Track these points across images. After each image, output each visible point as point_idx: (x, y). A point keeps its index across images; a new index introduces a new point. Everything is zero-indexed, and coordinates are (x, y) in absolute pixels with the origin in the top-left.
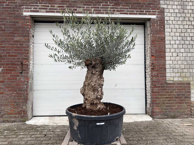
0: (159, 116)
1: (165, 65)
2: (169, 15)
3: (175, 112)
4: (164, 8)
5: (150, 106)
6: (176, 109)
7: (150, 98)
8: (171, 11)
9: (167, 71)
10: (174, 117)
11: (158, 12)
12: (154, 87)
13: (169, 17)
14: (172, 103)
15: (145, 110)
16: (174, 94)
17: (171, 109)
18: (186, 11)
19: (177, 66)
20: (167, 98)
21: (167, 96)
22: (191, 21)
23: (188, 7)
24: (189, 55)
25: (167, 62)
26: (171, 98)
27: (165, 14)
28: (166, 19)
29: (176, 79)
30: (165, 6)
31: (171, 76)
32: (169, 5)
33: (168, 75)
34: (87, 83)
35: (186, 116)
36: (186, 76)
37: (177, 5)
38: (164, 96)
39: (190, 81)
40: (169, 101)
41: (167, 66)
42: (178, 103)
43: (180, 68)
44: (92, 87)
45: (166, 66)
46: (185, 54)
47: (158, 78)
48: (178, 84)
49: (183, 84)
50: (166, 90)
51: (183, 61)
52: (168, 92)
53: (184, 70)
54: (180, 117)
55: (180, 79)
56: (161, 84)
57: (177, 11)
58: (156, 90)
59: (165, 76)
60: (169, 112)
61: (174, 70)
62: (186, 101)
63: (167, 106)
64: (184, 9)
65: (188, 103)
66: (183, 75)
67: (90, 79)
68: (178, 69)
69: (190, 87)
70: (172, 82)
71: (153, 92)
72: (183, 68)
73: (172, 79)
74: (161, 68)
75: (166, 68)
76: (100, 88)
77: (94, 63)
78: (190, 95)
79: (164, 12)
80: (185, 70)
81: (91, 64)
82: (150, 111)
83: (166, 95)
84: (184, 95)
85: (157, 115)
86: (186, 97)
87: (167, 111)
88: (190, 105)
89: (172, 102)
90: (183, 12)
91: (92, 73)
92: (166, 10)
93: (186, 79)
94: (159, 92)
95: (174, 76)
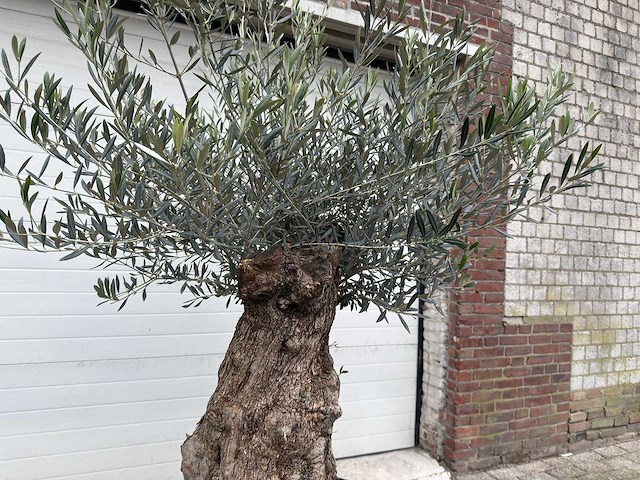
0: (474, 460)
1: (501, 253)
2: (527, 55)
3: (521, 436)
4: (512, 26)
5: (441, 418)
6: (527, 425)
7: (441, 385)
8: (535, 42)
9: (511, 277)
10: (518, 459)
11: (494, 36)
12: (464, 342)
13: (527, 63)
14: (515, 405)
16: (525, 370)
17: (512, 426)
18: (576, 54)
19: (540, 260)
20: (501, 385)
21: (504, 378)
22: (589, 95)
23: (584, 42)
24: (577, 219)
25: (511, 245)
26: (517, 383)
27: (516, 48)
28: (515, 70)
29: (533, 311)
30: (516, 19)
31: (519, 300)
32: (529, 16)
33: (510, 293)
34: (235, 413)
35: (553, 449)
36: (563, 298)
37: (552, 24)
38: (495, 380)
39: (572, 318)
40: (507, 395)
41: (511, 260)
42: (535, 400)
43: (547, 269)
44: (278, 442)
45: (505, 257)
46: (563, 217)
47: (477, 304)
48: (538, 328)
49: (551, 328)
50: (500, 352)
51: (558, 242)
52: (506, 362)
53: (558, 276)
54: (537, 453)
55: (546, 311)
56: (487, 332)
57: (550, 46)
58: (468, 354)
59: (501, 299)
60: (507, 437)
61: (531, 272)
62: (558, 393)
63: (501, 418)
64: (571, 45)
65: (562, 398)
66: (554, 293)
68: (541, 270)
69: (570, 341)
70: (519, 322)
71: (454, 363)
72: (557, 266)
73: (521, 310)
74: (490, 266)
75: (507, 266)
76: (322, 441)
77: (307, 282)
78: (569, 368)
79: (510, 43)
80: (562, 278)
81: (286, 290)
82: (439, 440)
83: (498, 374)
84: (553, 368)
85: (465, 456)
86: (557, 379)
87: (497, 438)
88: (566, 407)
89: (517, 398)
90: (568, 57)
91: (283, 348)
92: (520, 37)
93: (561, 311)
94: (476, 365)
95: (527, 300)
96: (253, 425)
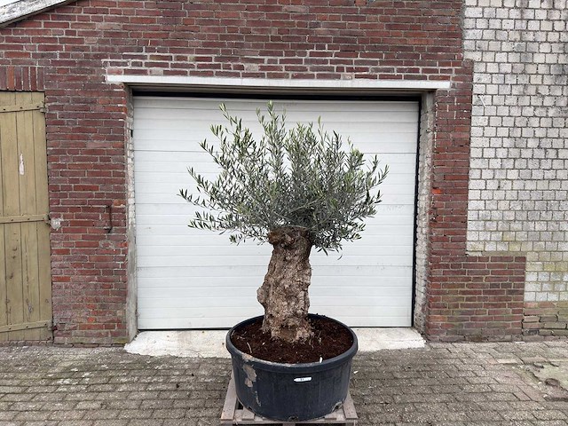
0: (443, 336)
1: (464, 211)
2: (485, 79)
3: (482, 326)
4: (472, 62)
5: (423, 310)
6: (486, 319)
7: (422, 290)
8: (492, 68)
9: (471, 226)
10: (479, 339)
11: (457, 71)
12: (435, 266)
13: (486, 84)
14: (476, 306)
15: (410, 317)
16: (484, 285)
17: (473, 319)
18: (531, 69)
19: (496, 215)
20: (464, 293)
21: (466, 289)
22: (543, 97)
23: (539, 58)
24: (530, 186)
25: (472, 205)
26: (475, 293)
27: (476, 76)
28: (475, 91)
29: (490, 248)
30: (476, 56)
31: (478, 240)
32: (488, 51)
33: (470, 236)
34: (272, 280)
35: (508, 337)
36: (517, 239)
37: (508, 52)
38: (459, 289)
39: (526, 253)
40: (468, 299)
41: (471, 215)
42: (493, 305)
43: (503, 220)
45: (466, 213)
46: (518, 185)
47: (445, 243)
48: (494, 259)
49: (508, 259)
50: (464, 273)
51: (512, 202)
52: (468, 279)
53: (512, 225)
54: (494, 338)
55: (501, 248)
56: (452, 260)
57: (507, 68)
58: (439, 273)
59: (465, 240)
60: (469, 325)
61: (488, 223)
62: (512, 301)
63: (463, 313)
64: (525, 64)
65: (517, 305)
66: (509, 236)
67: (280, 272)
68: (498, 221)
69: (524, 268)
70: (480, 255)
71: (430, 278)
72: (512, 218)
73: (481, 247)
74: (455, 219)
75: (469, 219)
77: (289, 239)
78: (523, 286)
79: (471, 73)
80: (517, 226)
81: (283, 241)
82: (422, 323)
83: (462, 286)
84: (509, 285)
85: (438, 333)
86: (511, 292)
87: (462, 325)
88: (520, 311)
89: (477, 302)
90: (524, 72)
91: (285, 260)
92: (479, 68)
93: (516, 248)
94: (445, 280)
95: (485, 241)
96: (277, 284)
